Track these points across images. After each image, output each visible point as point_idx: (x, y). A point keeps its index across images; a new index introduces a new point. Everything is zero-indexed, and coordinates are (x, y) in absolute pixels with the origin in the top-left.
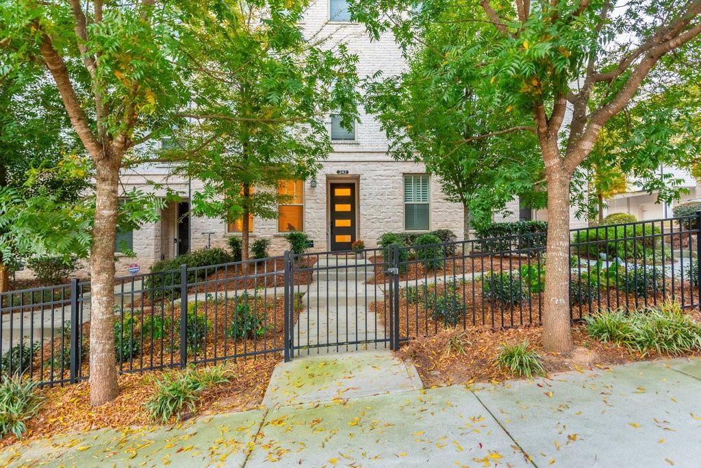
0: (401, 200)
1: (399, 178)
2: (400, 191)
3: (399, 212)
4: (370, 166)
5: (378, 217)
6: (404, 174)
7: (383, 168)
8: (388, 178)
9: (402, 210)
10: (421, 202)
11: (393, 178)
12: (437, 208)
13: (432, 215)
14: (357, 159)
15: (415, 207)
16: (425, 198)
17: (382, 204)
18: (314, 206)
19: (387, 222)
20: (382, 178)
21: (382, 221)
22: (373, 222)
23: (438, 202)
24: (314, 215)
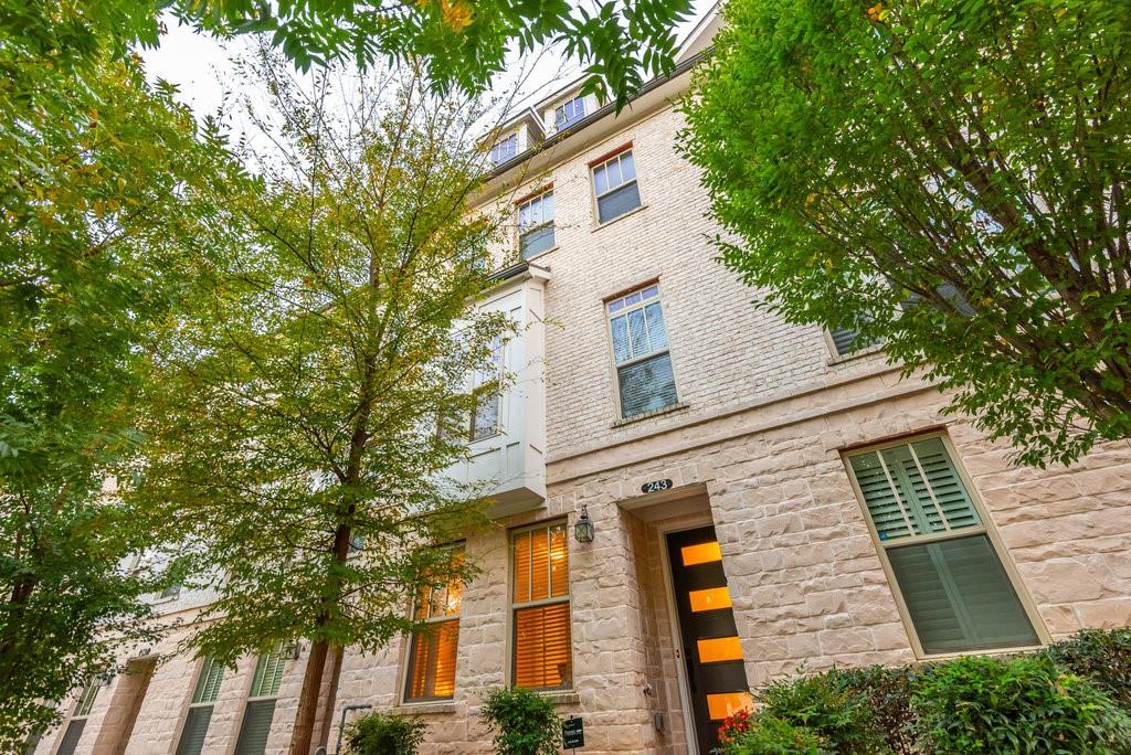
0: (861, 535)
1: (831, 464)
2: (848, 504)
3: (868, 581)
4: (728, 452)
5: (798, 609)
6: (842, 450)
7: (771, 448)
8: (792, 473)
9: (878, 571)
10: (950, 533)
11: (808, 469)
12: (1035, 544)
13: (1026, 576)
14: (687, 444)
15: (936, 553)
16: (960, 518)
17: (799, 559)
18: (593, 596)
19: (836, 626)
20: (772, 477)
21: (811, 623)
22: (782, 633)
23: (1024, 517)
24: (595, 625)
